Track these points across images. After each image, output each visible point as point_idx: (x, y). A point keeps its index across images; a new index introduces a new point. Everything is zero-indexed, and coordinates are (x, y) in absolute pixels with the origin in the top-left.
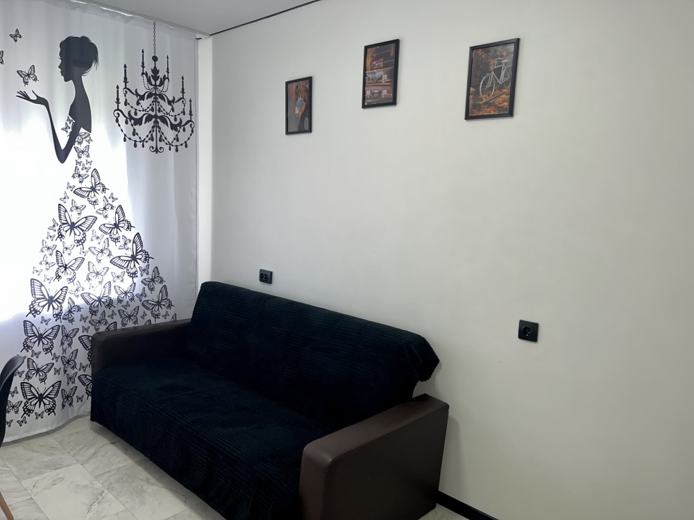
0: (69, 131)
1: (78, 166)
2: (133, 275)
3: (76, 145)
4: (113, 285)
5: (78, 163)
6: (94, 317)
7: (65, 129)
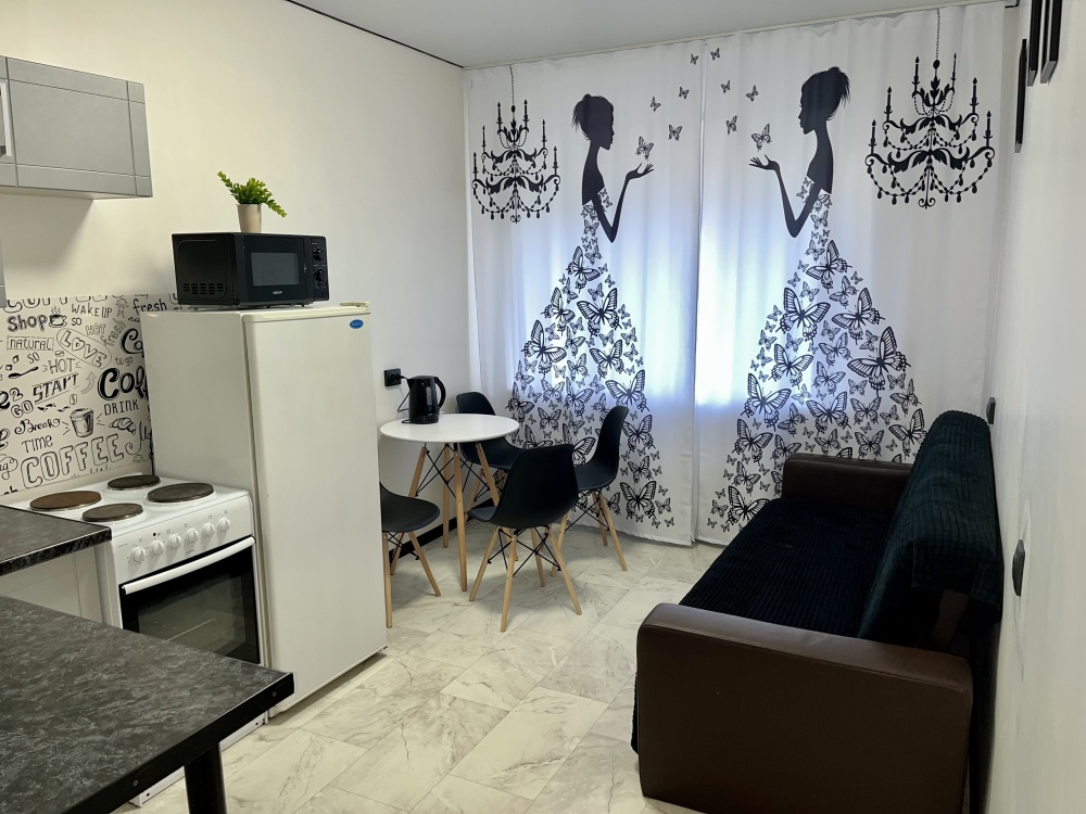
0: (806, 195)
1: (814, 239)
2: (878, 386)
3: (814, 212)
4: (849, 397)
5: (814, 235)
6: (821, 435)
7: (800, 195)
